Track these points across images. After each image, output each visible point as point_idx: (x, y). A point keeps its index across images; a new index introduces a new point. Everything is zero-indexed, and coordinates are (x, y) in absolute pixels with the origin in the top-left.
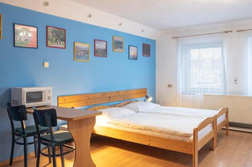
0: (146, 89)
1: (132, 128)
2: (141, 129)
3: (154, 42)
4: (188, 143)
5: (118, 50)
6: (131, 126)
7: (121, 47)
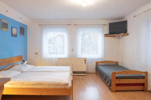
0: (22, 56)
1: (27, 85)
2: (34, 85)
3: (26, 26)
4: (69, 89)
5: (5, 29)
6: (25, 83)
7: (7, 28)
